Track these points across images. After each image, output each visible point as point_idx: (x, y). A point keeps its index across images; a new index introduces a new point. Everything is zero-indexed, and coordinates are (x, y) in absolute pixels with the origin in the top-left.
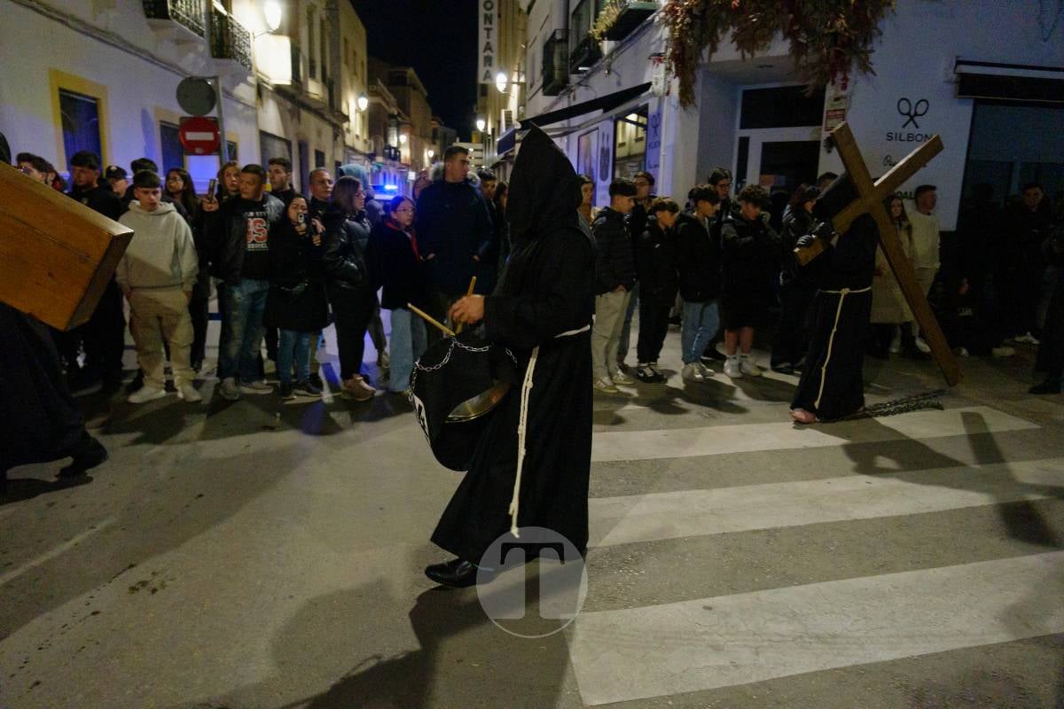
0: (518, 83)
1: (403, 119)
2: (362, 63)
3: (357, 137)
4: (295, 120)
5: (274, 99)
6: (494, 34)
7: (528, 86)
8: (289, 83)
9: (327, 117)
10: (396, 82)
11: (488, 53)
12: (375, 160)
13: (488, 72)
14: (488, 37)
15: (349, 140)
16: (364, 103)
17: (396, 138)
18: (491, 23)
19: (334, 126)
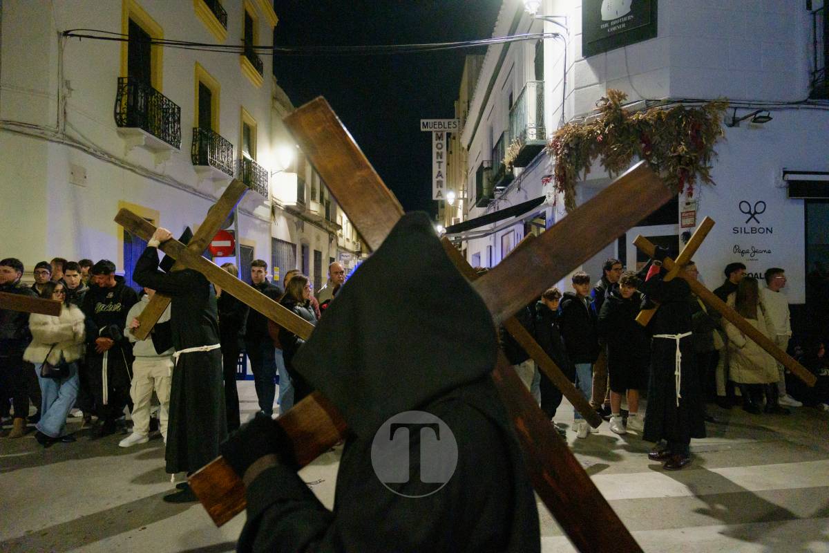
0: (463, 198)
3: (348, 240)
4: (300, 230)
5: (284, 215)
6: (444, 165)
7: (469, 200)
8: (295, 204)
9: (325, 226)
11: (440, 178)
13: (439, 191)
14: (440, 168)
15: (341, 242)
18: (441, 158)
19: (330, 233)
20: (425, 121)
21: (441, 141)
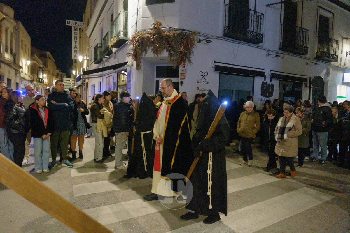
0: (87, 59)
1: (45, 69)
2: (29, 49)
3: (26, 74)
6: (78, 43)
7: (90, 61)
9: (13, 66)
10: (43, 56)
11: (75, 49)
12: (33, 83)
13: (75, 55)
14: (75, 44)
15: (22, 75)
16: (29, 63)
17: (42, 75)
18: (76, 39)
19: (16, 70)
20: (69, 21)
21: (76, 31)
